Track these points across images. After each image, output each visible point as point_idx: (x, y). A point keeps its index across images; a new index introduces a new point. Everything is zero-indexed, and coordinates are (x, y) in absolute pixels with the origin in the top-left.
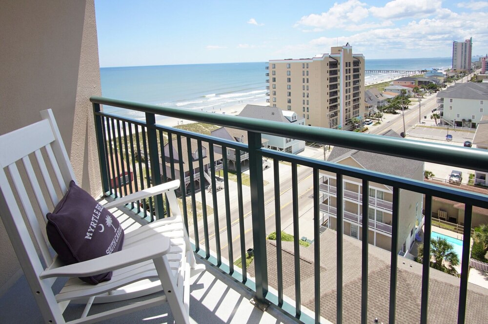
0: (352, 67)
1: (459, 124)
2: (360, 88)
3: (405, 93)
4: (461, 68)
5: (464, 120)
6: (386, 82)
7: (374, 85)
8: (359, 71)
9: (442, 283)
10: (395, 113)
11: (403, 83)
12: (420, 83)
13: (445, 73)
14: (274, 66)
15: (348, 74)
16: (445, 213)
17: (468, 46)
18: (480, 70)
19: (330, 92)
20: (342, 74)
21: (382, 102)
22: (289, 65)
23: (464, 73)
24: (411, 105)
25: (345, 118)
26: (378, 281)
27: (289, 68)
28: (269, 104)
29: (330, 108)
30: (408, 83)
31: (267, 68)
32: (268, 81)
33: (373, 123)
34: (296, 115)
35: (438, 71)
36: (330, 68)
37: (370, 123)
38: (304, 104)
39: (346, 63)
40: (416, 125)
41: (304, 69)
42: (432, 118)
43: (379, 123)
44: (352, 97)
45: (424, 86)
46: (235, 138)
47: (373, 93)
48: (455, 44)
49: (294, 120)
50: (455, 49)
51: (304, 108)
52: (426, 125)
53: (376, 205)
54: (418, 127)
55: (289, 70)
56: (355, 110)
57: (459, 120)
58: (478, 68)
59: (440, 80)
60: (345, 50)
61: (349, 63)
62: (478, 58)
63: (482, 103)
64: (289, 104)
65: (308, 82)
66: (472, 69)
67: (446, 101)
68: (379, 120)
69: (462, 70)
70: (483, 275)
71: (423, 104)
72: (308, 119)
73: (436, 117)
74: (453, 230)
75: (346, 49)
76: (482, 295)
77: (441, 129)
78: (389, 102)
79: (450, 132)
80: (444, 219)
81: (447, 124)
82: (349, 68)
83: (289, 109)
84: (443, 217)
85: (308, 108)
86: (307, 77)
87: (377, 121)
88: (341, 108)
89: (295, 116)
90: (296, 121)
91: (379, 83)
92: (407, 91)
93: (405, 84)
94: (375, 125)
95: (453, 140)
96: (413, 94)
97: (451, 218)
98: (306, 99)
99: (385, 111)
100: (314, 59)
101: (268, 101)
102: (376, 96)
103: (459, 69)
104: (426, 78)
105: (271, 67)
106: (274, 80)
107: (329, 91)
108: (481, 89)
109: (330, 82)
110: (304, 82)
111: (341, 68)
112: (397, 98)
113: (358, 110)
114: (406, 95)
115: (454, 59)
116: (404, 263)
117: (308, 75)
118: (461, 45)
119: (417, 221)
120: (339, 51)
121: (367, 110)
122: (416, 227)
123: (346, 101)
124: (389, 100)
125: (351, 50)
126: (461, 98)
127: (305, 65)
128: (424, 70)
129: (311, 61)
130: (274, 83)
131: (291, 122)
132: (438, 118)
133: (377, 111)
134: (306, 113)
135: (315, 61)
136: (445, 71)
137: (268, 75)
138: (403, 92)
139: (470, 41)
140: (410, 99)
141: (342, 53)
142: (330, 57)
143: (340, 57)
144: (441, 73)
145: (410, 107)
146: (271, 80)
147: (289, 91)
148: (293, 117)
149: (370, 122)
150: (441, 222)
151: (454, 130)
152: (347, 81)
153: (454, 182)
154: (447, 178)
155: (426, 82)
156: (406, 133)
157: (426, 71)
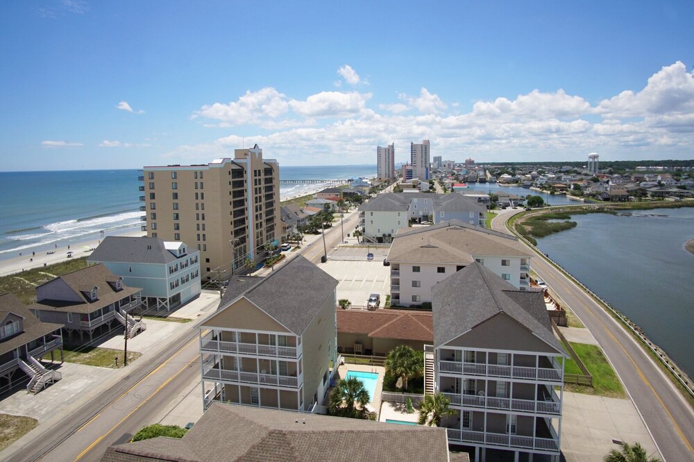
0: (263, 177)
1: (380, 240)
2: (274, 204)
3: (329, 208)
4: (386, 177)
5: (384, 235)
6: (309, 195)
7: (296, 200)
8: (272, 182)
9: (332, 432)
10: (317, 233)
11: (327, 195)
12: (345, 194)
13: (370, 183)
14: (152, 175)
15: (258, 186)
16: (360, 346)
17: (391, 152)
18: (402, 179)
19: (234, 211)
20: (249, 186)
21: (303, 220)
22: (175, 173)
23: (388, 183)
24: (335, 221)
25: (256, 245)
26: (258, 457)
27: (175, 178)
28: (145, 234)
29: (235, 234)
30: (333, 195)
31: (141, 178)
32: (142, 198)
33: (292, 248)
34: (186, 246)
35: (364, 180)
36: (233, 178)
37: (288, 249)
38: (198, 229)
39: (255, 171)
40: (338, 246)
41: (196, 181)
42: (354, 236)
43: (298, 247)
44: (264, 216)
45: (350, 199)
46: (82, 292)
47: (291, 209)
48: (379, 149)
49: (182, 254)
50: (379, 156)
51: (199, 235)
52: (348, 245)
53: (277, 355)
54: (340, 248)
55: (175, 181)
56: (268, 234)
57: (380, 235)
58: (401, 176)
59: (365, 190)
60: (253, 154)
61: (259, 171)
62: (401, 165)
63: (399, 215)
64: (177, 232)
65: (202, 198)
66: (395, 178)
67: (367, 214)
68: (298, 243)
69: (386, 179)
70: (393, 406)
71: (347, 220)
72: (205, 250)
73: (357, 234)
74: (368, 363)
75: (255, 153)
76: (373, 432)
77: (363, 247)
78: (311, 219)
79: (372, 251)
80: (359, 353)
81: (369, 241)
82: (259, 177)
83: (177, 239)
84: (358, 351)
85: (204, 235)
86: (202, 191)
87: (296, 245)
88: (251, 232)
89: (184, 249)
90: (186, 255)
91: (302, 196)
92: (331, 205)
93: (329, 197)
94: (293, 250)
95: (374, 259)
96: (337, 208)
97: (366, 350)
98: (201, 222)
99: (306, 231)
100: (210, 166)
101: (144, 229)
102: (296, 213)
103: (384, 178)
104: (351, 189)
105: (147, 177)
106: (153, 196)
107: (232, 210)
108: (399, 200)
109: (234, 197)
110: (197, 198)
111: (249, 177)
112: (319, 214)
113: (273, 233)
114: (330, 209)
115: (379, 167)
116: (297, 422)
117: (202, 188)
118: (384, 151)
119: (331, 363)
120: (245, 154)
121: (285, 232)
122: (331, 369)
123: (257, 222)
124: (310, 217)
125: (260, 154)
126: (380, 210)
127: (199, 174)
128: (350, 179)
129: (207, 168)
130: (153, 201)
131: (178, 258)
132: (361, 235)
133: (296, 231)
134: (202, 242)
135: (212, 169)
136: (370, 180)
137: (142, 189)
138: (327, 206)
139: (393, 146)
140: (334, 215)
141: (249, 158)
142: (233, 162)
143: (246, 163)
144: (366, 182)
145: (334, 224)
146: (148, 198)
147: (176, 211)
148: (180, 250)
149: (288, 247)
150: (357, 357)
151: (375, 247)
152: (256, 195)
153: (372, 308)
154: (365, 304)
155: (351, 193)
156: (328, 257)
157: (352, 181)
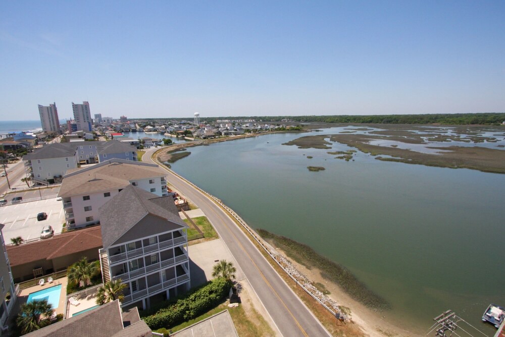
1: (51, 182)
4: (51, 130)
5: (54, 177)
12: (7, 147)
13: (34, 136)
16: (40, 269)
17: (53, 110)
18: (68, 132)
23: (55, 135)
35: (28, 134)
40: (5, 193)
42: (22, 182)
45: (13, 151)
48: (40, 107)
52: (17, 190)
54: (7, 195)
57: (51, 178)
58: (66, 129)
59: (29, 143)
62: (65, 121)
63: (67, 159)
66: (61, 131)
67: (34, 162)
69: (52, 132)
73: (26, 180)
77: (34, 190)
79: (43, 192)
80: (41, 275)
81: (40, 184)
84: (39, 274)
97: (48, 270)
103: (49, 132)
104: (14, 142)
108: (65, 148)
115: (43, 122)
118: (46, 109)
126: (47, 158)
132: (30, 180)
136: (35, 134)
139: (54, 105)
144: (31, 135)
151: (48, 188)
153: (46, 237)
154: (38, 236)
155: (13, 146)
157: (15, 134)
